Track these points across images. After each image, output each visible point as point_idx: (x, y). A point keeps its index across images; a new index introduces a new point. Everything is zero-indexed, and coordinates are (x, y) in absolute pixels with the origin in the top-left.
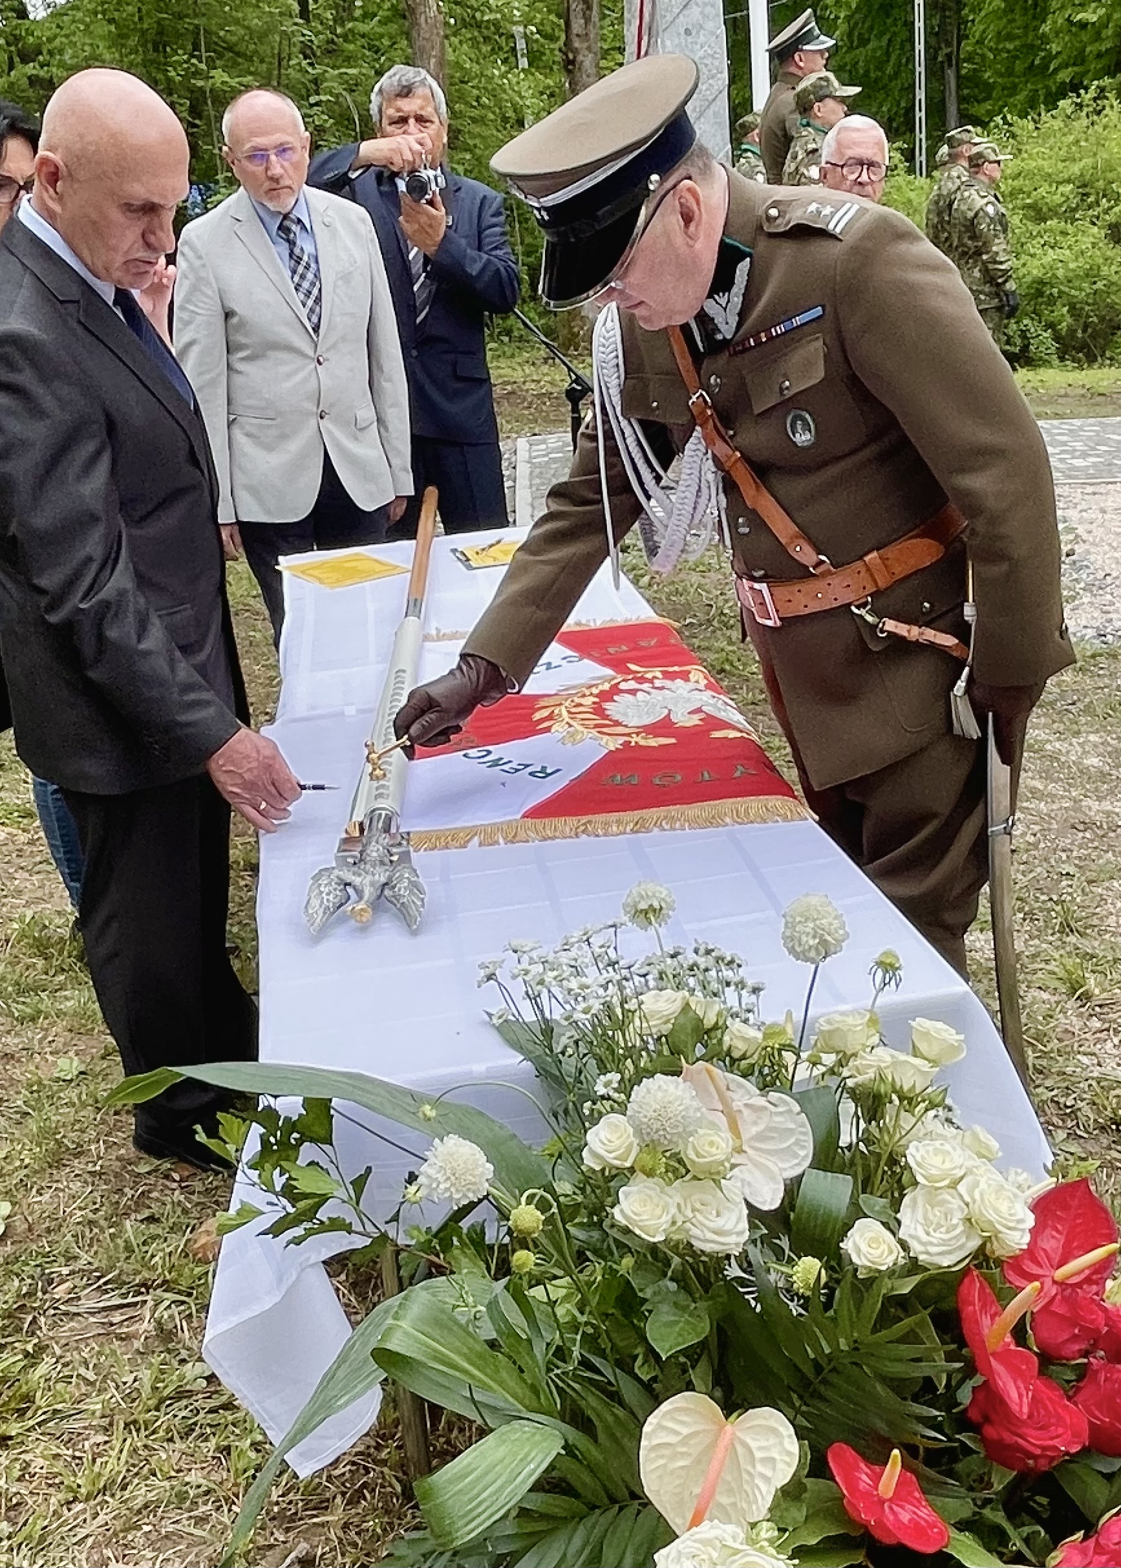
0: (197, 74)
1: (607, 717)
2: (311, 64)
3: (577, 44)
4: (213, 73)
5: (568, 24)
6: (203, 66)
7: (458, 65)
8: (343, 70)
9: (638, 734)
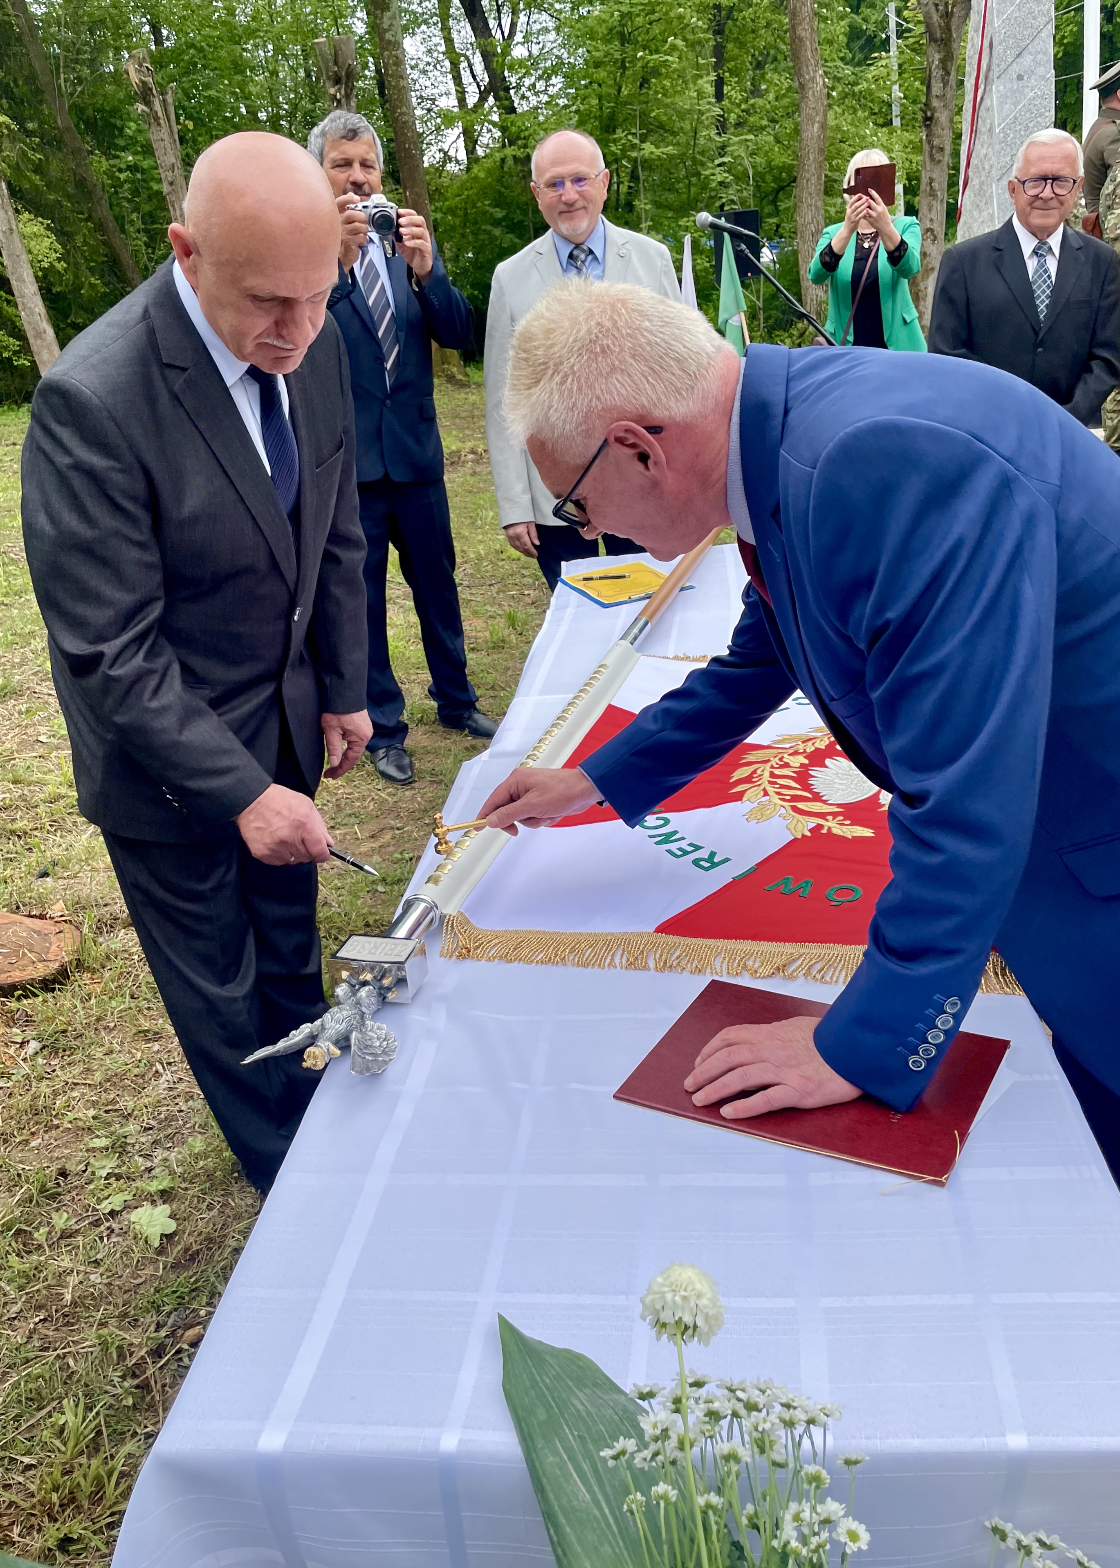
0: (633, 147)
1: (807, 787)
2: (719, 134)
3: (935, 103)
4: (644, 146)
5: (929, 87)
6: (636, 141)
7: (838, 128)
8: (743, 137)
9: (835, 815)
